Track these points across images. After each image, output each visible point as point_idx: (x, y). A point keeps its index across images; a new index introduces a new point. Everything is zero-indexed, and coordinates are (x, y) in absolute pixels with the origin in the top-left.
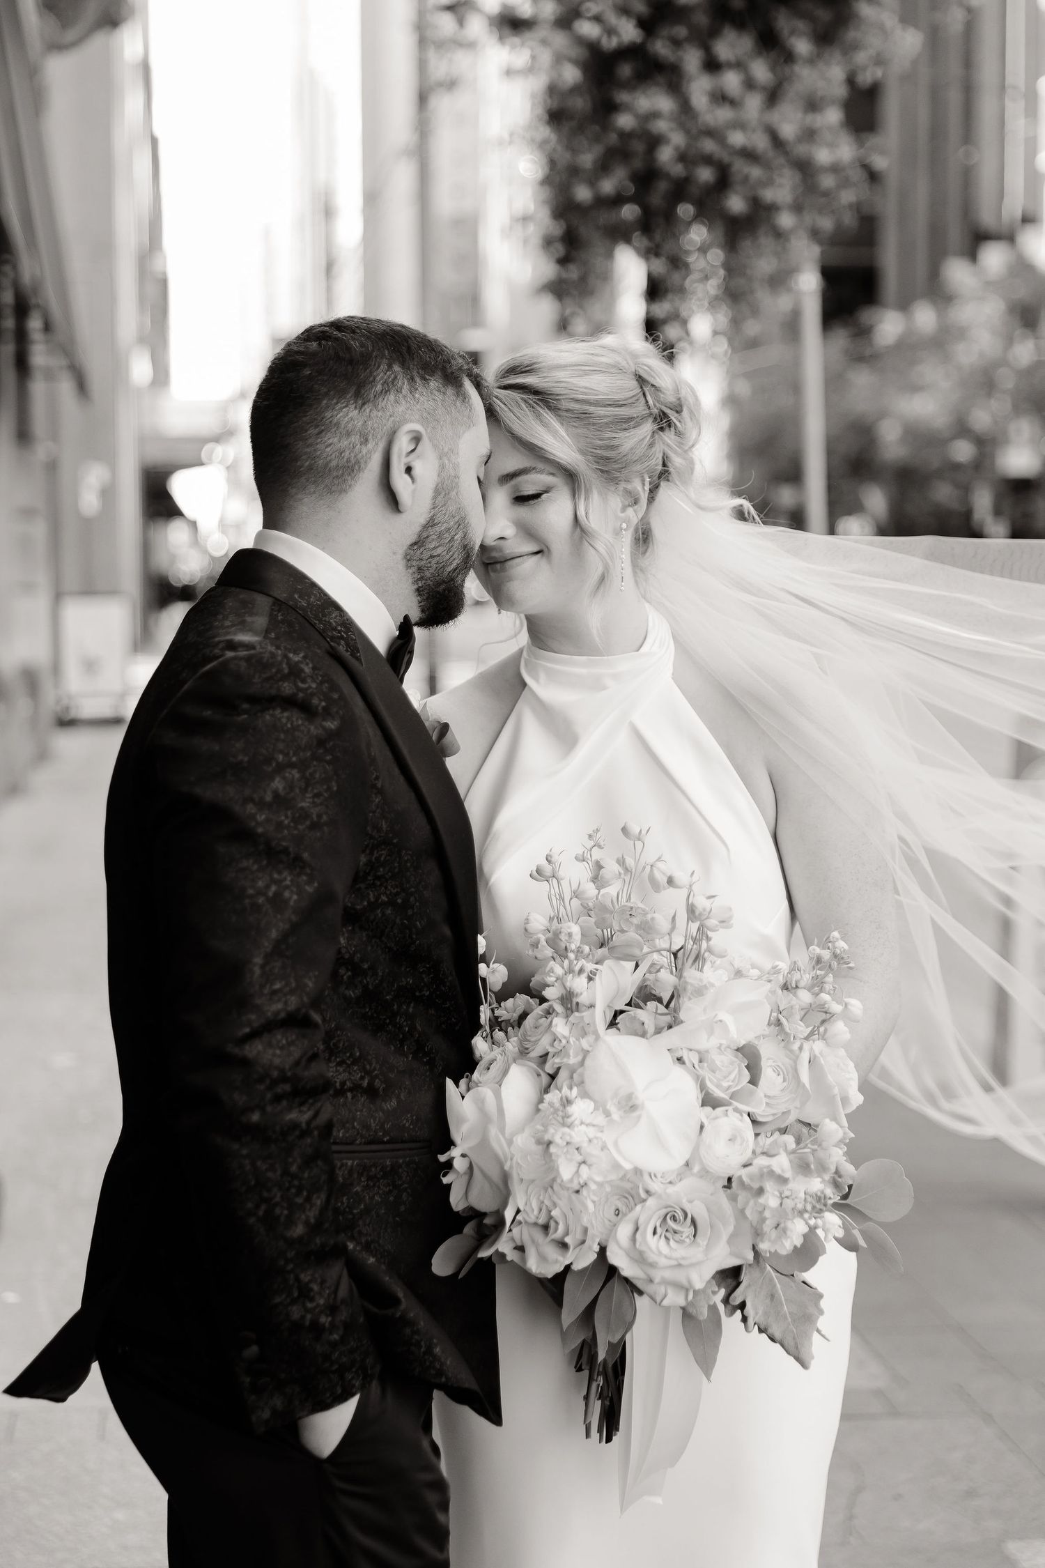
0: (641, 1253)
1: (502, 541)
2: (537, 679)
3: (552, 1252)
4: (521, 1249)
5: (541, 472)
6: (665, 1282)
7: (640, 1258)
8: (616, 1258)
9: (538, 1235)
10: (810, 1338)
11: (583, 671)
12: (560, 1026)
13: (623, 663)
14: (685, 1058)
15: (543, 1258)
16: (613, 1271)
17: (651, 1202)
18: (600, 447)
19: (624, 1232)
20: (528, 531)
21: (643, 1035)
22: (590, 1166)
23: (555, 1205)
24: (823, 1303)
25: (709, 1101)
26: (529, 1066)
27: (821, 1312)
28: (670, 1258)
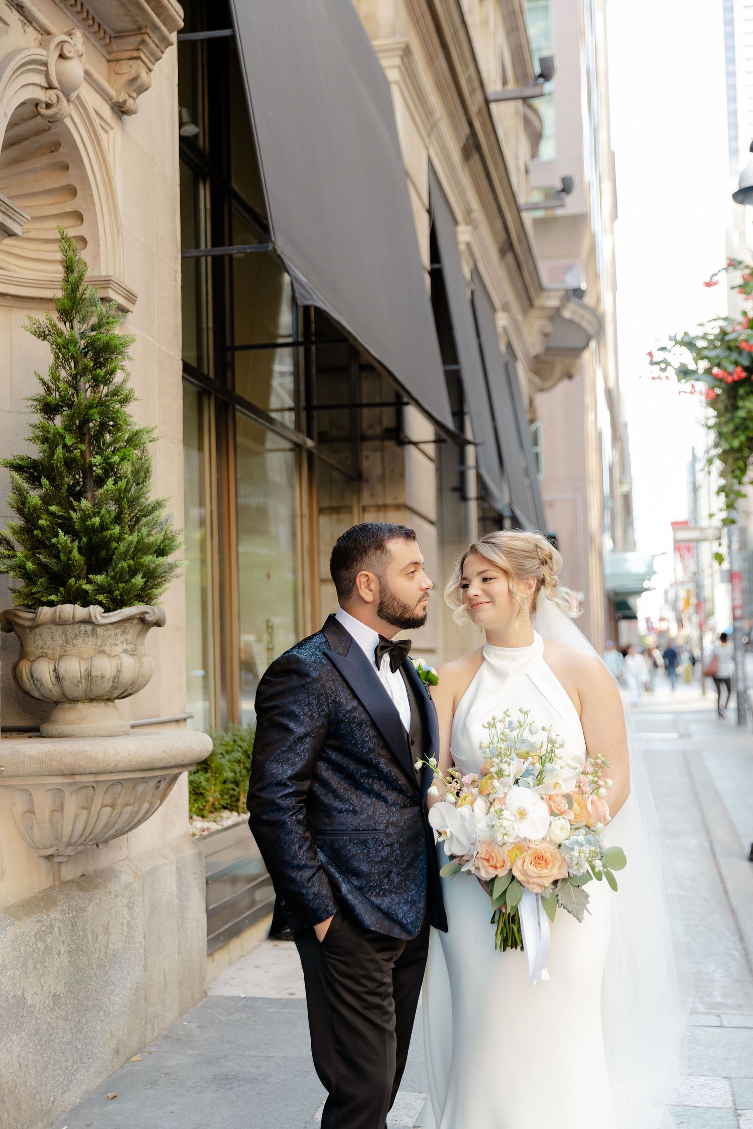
0: (525, 871)
1: (476, 597)
2: (490, 657)
3: (491, 870)
4: (478, 868)
5: (493, 571)
6: (534, 883)
7: (525, 873)
8: (516, 873)
9: (486, 863)
10: (583, 911)
11: (508, 653)
12: (496, 783)
13: (524, 651)
14: (544, 797)
15: (487, 872)
16: (513, 878)
17: (530, 851)
18: (517, 565)
19: (519, 863)
20: (487, 593)
21: (529, 787)
22: (508, 836)
23: (493, 851)
24: (589, 899)
25: (552, 813)
26: (483, 799)
27: (588, 903)
28: (537, 874)
